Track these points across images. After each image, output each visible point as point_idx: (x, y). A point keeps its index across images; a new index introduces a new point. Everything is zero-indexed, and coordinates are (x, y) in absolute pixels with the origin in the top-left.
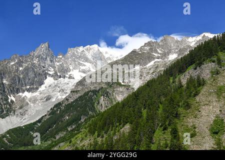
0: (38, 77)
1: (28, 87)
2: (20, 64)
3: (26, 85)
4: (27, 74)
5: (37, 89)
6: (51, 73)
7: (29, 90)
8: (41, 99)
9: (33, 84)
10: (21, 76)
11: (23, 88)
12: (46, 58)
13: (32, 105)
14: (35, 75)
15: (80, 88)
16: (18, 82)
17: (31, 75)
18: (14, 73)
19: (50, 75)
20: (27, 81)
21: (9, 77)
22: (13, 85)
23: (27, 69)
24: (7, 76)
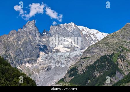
0: (34, 50)
1: (28, 59)
3: (26, 58)
4: (26, 47)
5: (36, 61)
7: (29, 62)
8: (43, 69)
9: (31, 56)
10: (22, 49)
11: (24, 59)
12: (35, 35)
13: (37, 74)
14: (32, 48)
15: (89, 55)
16: (20, 55)
17: (29, 48)
18: (16, 46)
20: (27, 53)
21: (13, 49)
22: (18, 57)
24: (11, 49)
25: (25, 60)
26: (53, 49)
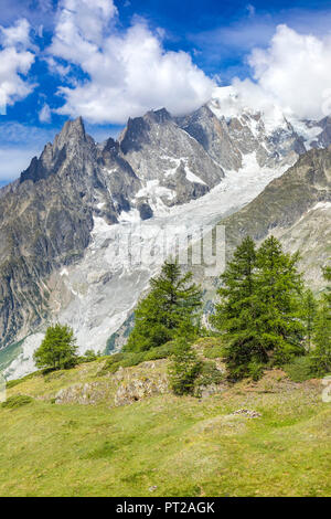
0: (78, 229)
1: (64, 254)
2: (39, 204)
3: (59, 253)
4: (57, 226)
6: (100, 206)
7: (66, 263)
9: (71, 247)
10: (48, 234)
11: (55, 258)
12: (84, 168)
14: (73, 225)
16: (45, 250)
17: (66, 227)
18: (34, 229)
19: (98, 211)
20: (60, 242)
21: (28, 239)
22: (39, 258)
23: (55, 215)
24: (24, 239)
25: (57, 259)
26: (133, 198)
